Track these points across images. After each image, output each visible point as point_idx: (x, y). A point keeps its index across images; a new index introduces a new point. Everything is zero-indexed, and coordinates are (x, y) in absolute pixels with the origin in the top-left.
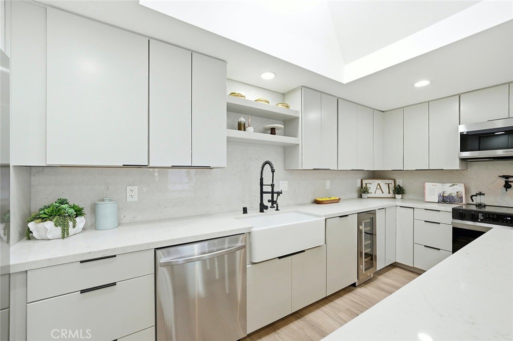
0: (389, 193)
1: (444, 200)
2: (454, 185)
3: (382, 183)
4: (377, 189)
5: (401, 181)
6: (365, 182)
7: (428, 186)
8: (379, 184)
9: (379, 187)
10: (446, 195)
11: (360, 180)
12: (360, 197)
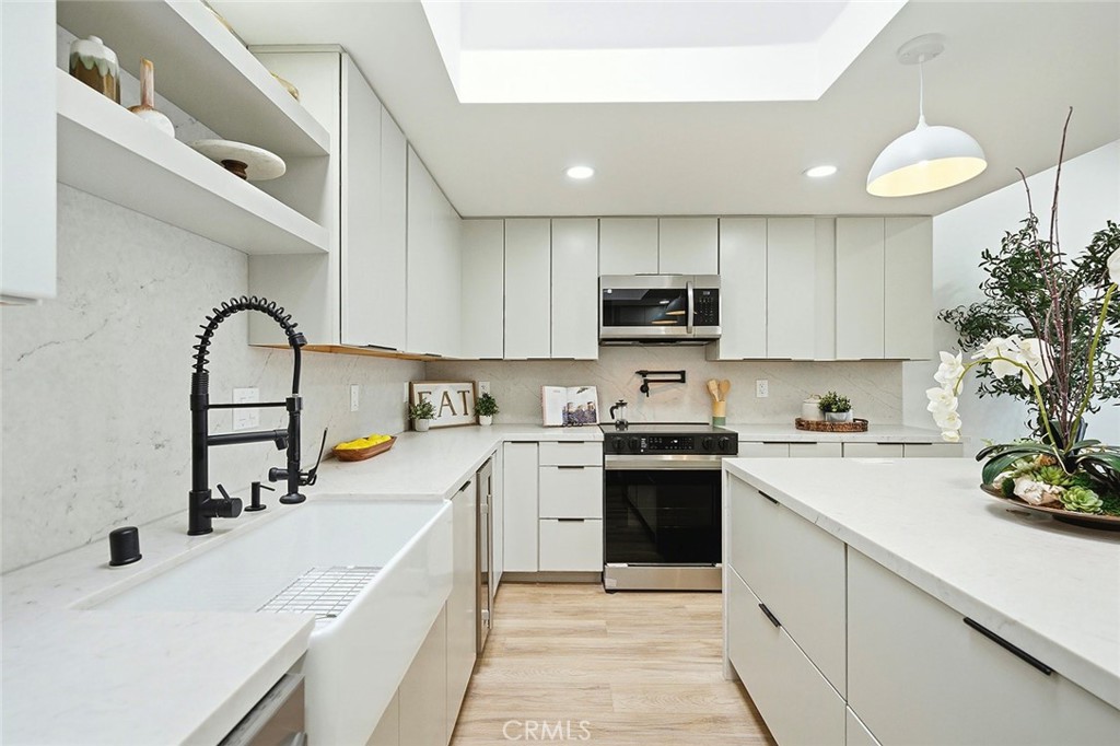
0: (466, 414)
1: (573, 419)
2: (584, 390)
3: (452, 389)
4: (442, 405)
5: (487, 384)
6: (418, 388)
7: (550, 392)
8: (446, 393)
9: (446, 402)
10: (573, 410)
11: (406, 385)
12: (411, 426)
